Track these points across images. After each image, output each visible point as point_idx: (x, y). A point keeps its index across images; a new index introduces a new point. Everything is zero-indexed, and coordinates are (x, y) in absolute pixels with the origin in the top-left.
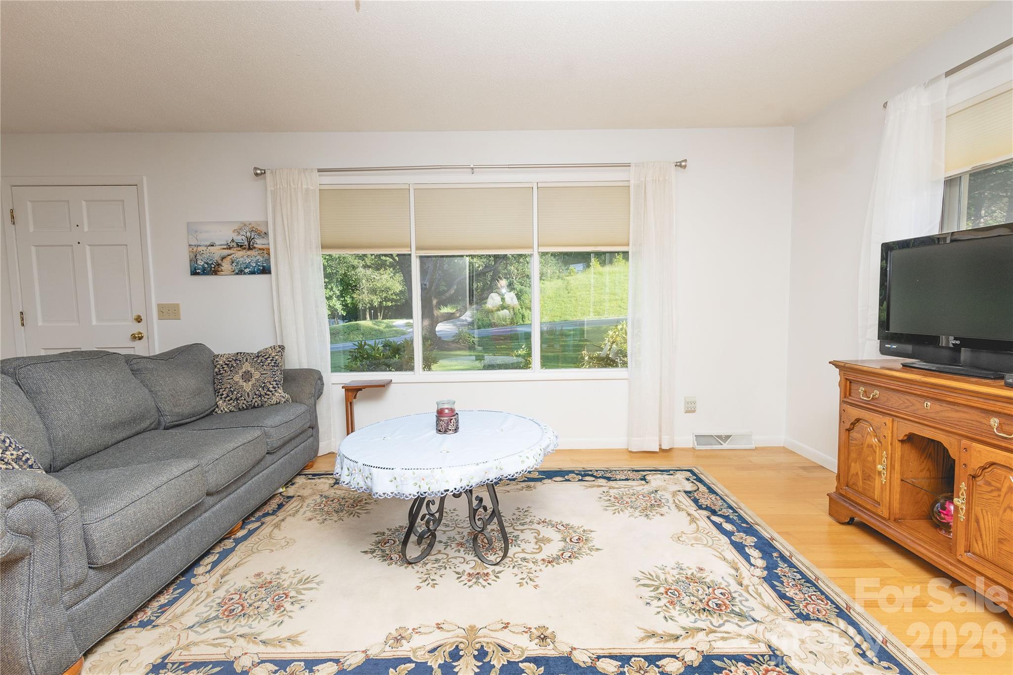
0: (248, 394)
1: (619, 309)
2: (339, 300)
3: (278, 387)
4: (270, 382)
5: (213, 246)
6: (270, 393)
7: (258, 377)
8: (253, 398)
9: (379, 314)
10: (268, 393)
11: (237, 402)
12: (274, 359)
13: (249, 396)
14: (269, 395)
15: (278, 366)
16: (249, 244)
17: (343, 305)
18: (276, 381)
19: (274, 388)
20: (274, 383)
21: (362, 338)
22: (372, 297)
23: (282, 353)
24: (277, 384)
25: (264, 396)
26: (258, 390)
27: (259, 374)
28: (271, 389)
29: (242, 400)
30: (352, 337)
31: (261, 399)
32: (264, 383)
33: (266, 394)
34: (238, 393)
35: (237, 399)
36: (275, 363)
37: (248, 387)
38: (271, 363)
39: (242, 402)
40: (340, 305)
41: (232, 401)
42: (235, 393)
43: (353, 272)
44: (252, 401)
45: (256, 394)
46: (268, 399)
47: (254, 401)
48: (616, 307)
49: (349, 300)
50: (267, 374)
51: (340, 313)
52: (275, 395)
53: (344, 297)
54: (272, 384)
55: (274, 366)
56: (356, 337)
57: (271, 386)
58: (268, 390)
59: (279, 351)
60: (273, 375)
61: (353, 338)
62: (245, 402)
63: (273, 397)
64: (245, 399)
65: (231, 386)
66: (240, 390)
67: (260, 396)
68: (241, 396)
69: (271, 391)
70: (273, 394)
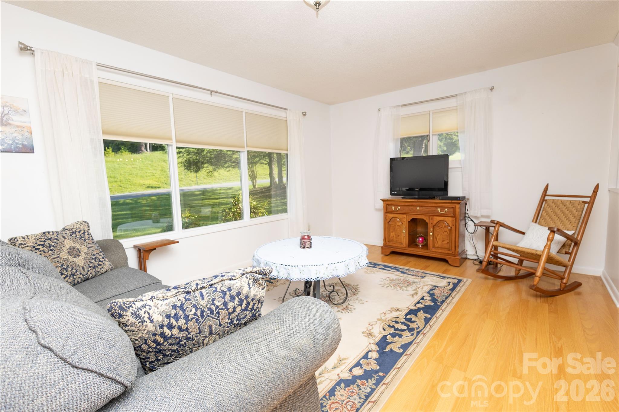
0: (83, 268)
1: (120, 188)
4: (98, 254)
6: (102, 263)
7: (86, 251)
8: (88, 271)
10: (100, 263)
11: (73, 278)
13: (84, 270)
14: (101, 265)
25: (97, 267)
26: (91, 263)
27: (87, 249)
28: (102, 259)
29: (78, 274)
31: (95, 270)
32: (94, 255)
33: (99, 265)
34: (73, 269)
35: (73, 275)
37: (80, 261)
39: (78, 276)
41: (67, 278)
42: (69, 269)
44: (87, 273)
45: (90, 267)
46: (101, 268)
47: (89, 273)
48: (117, 186)
50: (92, 247)
52: (106, 264)
54: (101, 255)
57: (101, 257)
58: (100, 261)
62: (81, 276)
63: (105, 266)
64: (80, 274)
65: (62, 264)
66: (73, 266)
67: (94, 267)
68: (76, 272)
69: (102, 261)
70: (104, 264)
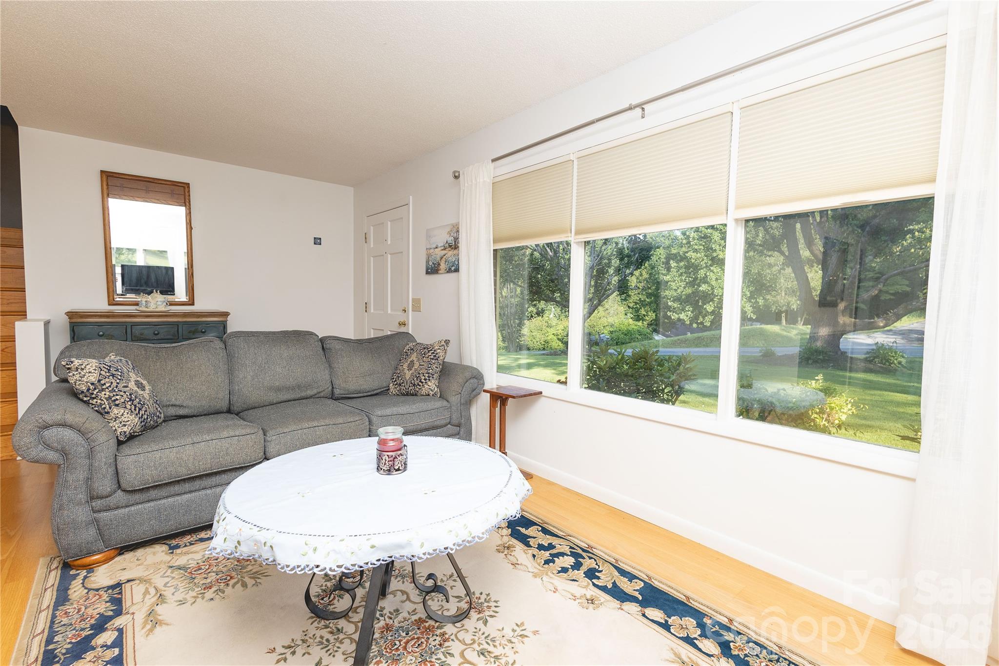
0: (407, 381)
2: (750, 302)
3: (429, 380)
4: (423, 374)
5: (437, 248)
6: (421, 384)
7: (417, 367)
9: (799, 319)
10: (420, 383)
12: (435, 352)
13: (407, 384)
14: (420, 386)
15: (437, 359)
16: (455, 243)
17: (754, 308)
18: (429, 373)
19: (425, 379)
20: (427, 375)
21: (764, 344)
22: (790, 299)
23: (444, 347)
24: (429, 377)
25: (416, 386)
26: (414, 380)
27: (418, 365)
28: (423, 380)
29: (403, 386)
30: (751, 342)
32: (419, 374)
35: (400, 385)
36: (435, 356)
37: (408, 375)
38: (431, 355)
39: (402, 388)
40: (750, 307)
41: (396, 385)
42: (400, 378)
43: (768, 271)
44: (408, 388)
47: (410, 389)
49: (761, 302)
50: (423, 365)
51: (749, 316)
52: (425, 387)
53: (756, 298)
54: (425, 376)
55: (433, 359)
56: (756, 342)
57: (423, 378)
58: (420, 381)
59: (443, 345)
60: (429, 367)
61: (753, 343)
62: (405, 389)
63: (423, 388)
65: (400, 372)
66: (403, 376)
67: (414, 385)
68: (403, 383)
69: (422, 383)
70: (423, 385)
